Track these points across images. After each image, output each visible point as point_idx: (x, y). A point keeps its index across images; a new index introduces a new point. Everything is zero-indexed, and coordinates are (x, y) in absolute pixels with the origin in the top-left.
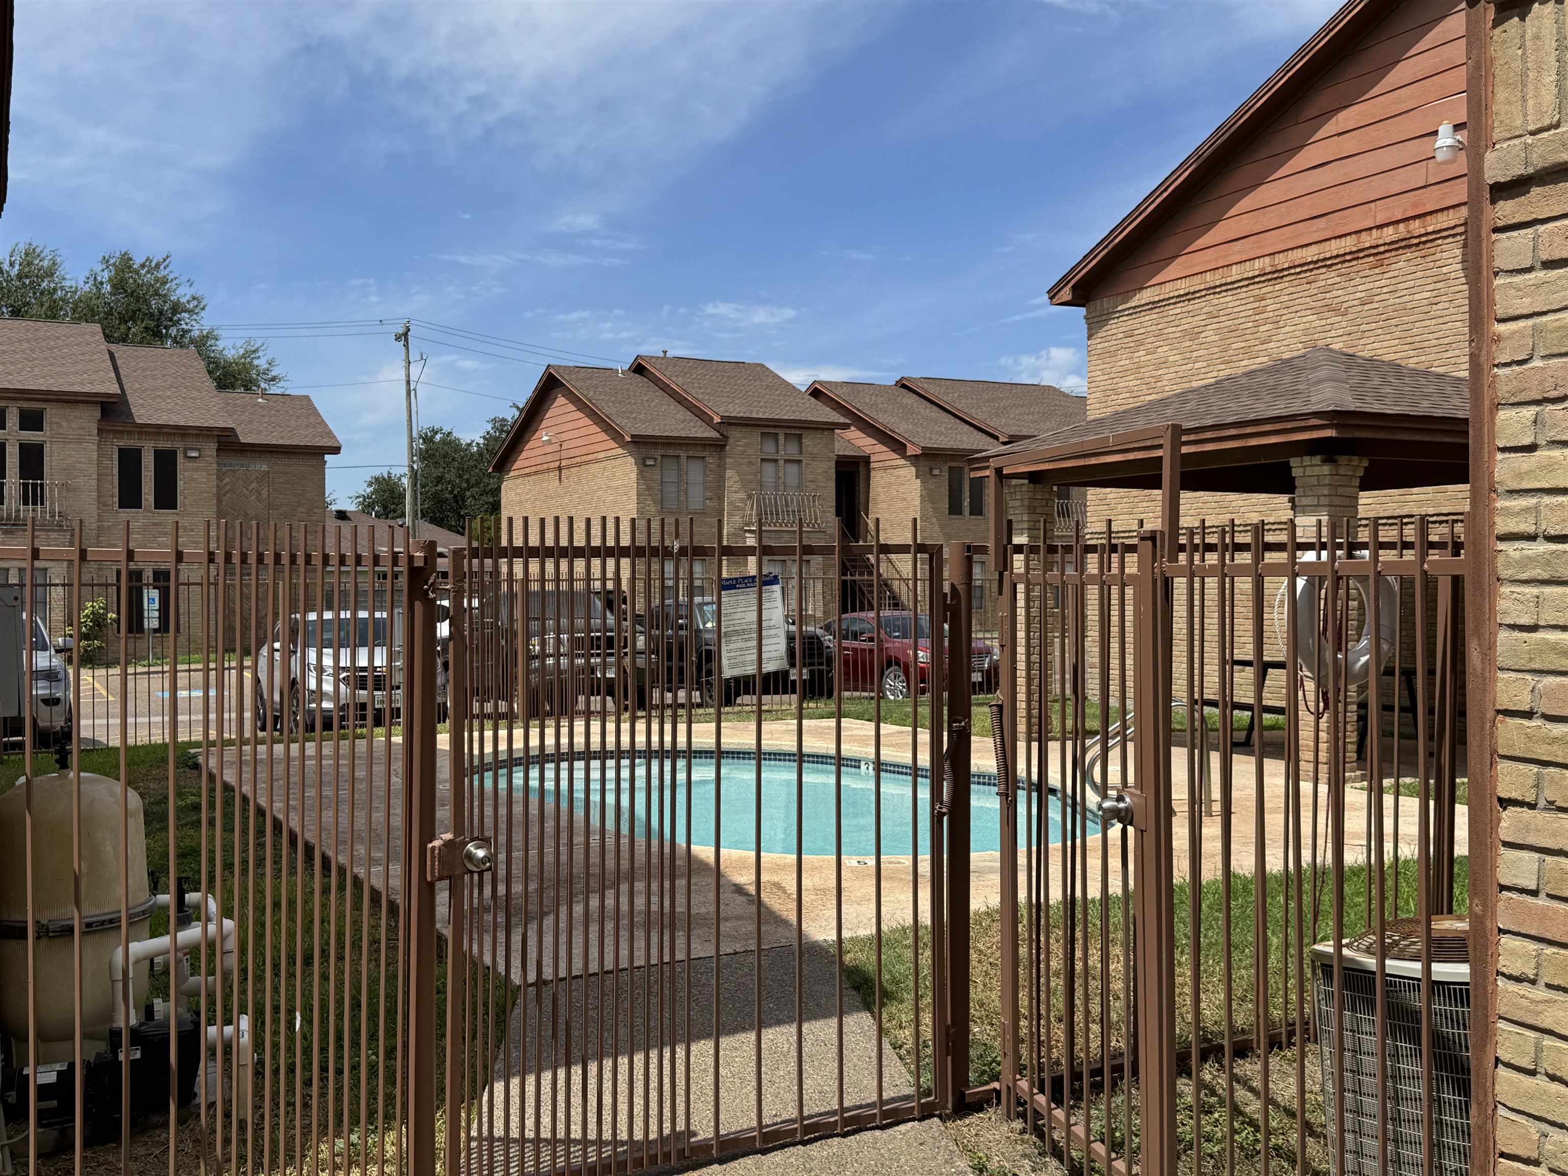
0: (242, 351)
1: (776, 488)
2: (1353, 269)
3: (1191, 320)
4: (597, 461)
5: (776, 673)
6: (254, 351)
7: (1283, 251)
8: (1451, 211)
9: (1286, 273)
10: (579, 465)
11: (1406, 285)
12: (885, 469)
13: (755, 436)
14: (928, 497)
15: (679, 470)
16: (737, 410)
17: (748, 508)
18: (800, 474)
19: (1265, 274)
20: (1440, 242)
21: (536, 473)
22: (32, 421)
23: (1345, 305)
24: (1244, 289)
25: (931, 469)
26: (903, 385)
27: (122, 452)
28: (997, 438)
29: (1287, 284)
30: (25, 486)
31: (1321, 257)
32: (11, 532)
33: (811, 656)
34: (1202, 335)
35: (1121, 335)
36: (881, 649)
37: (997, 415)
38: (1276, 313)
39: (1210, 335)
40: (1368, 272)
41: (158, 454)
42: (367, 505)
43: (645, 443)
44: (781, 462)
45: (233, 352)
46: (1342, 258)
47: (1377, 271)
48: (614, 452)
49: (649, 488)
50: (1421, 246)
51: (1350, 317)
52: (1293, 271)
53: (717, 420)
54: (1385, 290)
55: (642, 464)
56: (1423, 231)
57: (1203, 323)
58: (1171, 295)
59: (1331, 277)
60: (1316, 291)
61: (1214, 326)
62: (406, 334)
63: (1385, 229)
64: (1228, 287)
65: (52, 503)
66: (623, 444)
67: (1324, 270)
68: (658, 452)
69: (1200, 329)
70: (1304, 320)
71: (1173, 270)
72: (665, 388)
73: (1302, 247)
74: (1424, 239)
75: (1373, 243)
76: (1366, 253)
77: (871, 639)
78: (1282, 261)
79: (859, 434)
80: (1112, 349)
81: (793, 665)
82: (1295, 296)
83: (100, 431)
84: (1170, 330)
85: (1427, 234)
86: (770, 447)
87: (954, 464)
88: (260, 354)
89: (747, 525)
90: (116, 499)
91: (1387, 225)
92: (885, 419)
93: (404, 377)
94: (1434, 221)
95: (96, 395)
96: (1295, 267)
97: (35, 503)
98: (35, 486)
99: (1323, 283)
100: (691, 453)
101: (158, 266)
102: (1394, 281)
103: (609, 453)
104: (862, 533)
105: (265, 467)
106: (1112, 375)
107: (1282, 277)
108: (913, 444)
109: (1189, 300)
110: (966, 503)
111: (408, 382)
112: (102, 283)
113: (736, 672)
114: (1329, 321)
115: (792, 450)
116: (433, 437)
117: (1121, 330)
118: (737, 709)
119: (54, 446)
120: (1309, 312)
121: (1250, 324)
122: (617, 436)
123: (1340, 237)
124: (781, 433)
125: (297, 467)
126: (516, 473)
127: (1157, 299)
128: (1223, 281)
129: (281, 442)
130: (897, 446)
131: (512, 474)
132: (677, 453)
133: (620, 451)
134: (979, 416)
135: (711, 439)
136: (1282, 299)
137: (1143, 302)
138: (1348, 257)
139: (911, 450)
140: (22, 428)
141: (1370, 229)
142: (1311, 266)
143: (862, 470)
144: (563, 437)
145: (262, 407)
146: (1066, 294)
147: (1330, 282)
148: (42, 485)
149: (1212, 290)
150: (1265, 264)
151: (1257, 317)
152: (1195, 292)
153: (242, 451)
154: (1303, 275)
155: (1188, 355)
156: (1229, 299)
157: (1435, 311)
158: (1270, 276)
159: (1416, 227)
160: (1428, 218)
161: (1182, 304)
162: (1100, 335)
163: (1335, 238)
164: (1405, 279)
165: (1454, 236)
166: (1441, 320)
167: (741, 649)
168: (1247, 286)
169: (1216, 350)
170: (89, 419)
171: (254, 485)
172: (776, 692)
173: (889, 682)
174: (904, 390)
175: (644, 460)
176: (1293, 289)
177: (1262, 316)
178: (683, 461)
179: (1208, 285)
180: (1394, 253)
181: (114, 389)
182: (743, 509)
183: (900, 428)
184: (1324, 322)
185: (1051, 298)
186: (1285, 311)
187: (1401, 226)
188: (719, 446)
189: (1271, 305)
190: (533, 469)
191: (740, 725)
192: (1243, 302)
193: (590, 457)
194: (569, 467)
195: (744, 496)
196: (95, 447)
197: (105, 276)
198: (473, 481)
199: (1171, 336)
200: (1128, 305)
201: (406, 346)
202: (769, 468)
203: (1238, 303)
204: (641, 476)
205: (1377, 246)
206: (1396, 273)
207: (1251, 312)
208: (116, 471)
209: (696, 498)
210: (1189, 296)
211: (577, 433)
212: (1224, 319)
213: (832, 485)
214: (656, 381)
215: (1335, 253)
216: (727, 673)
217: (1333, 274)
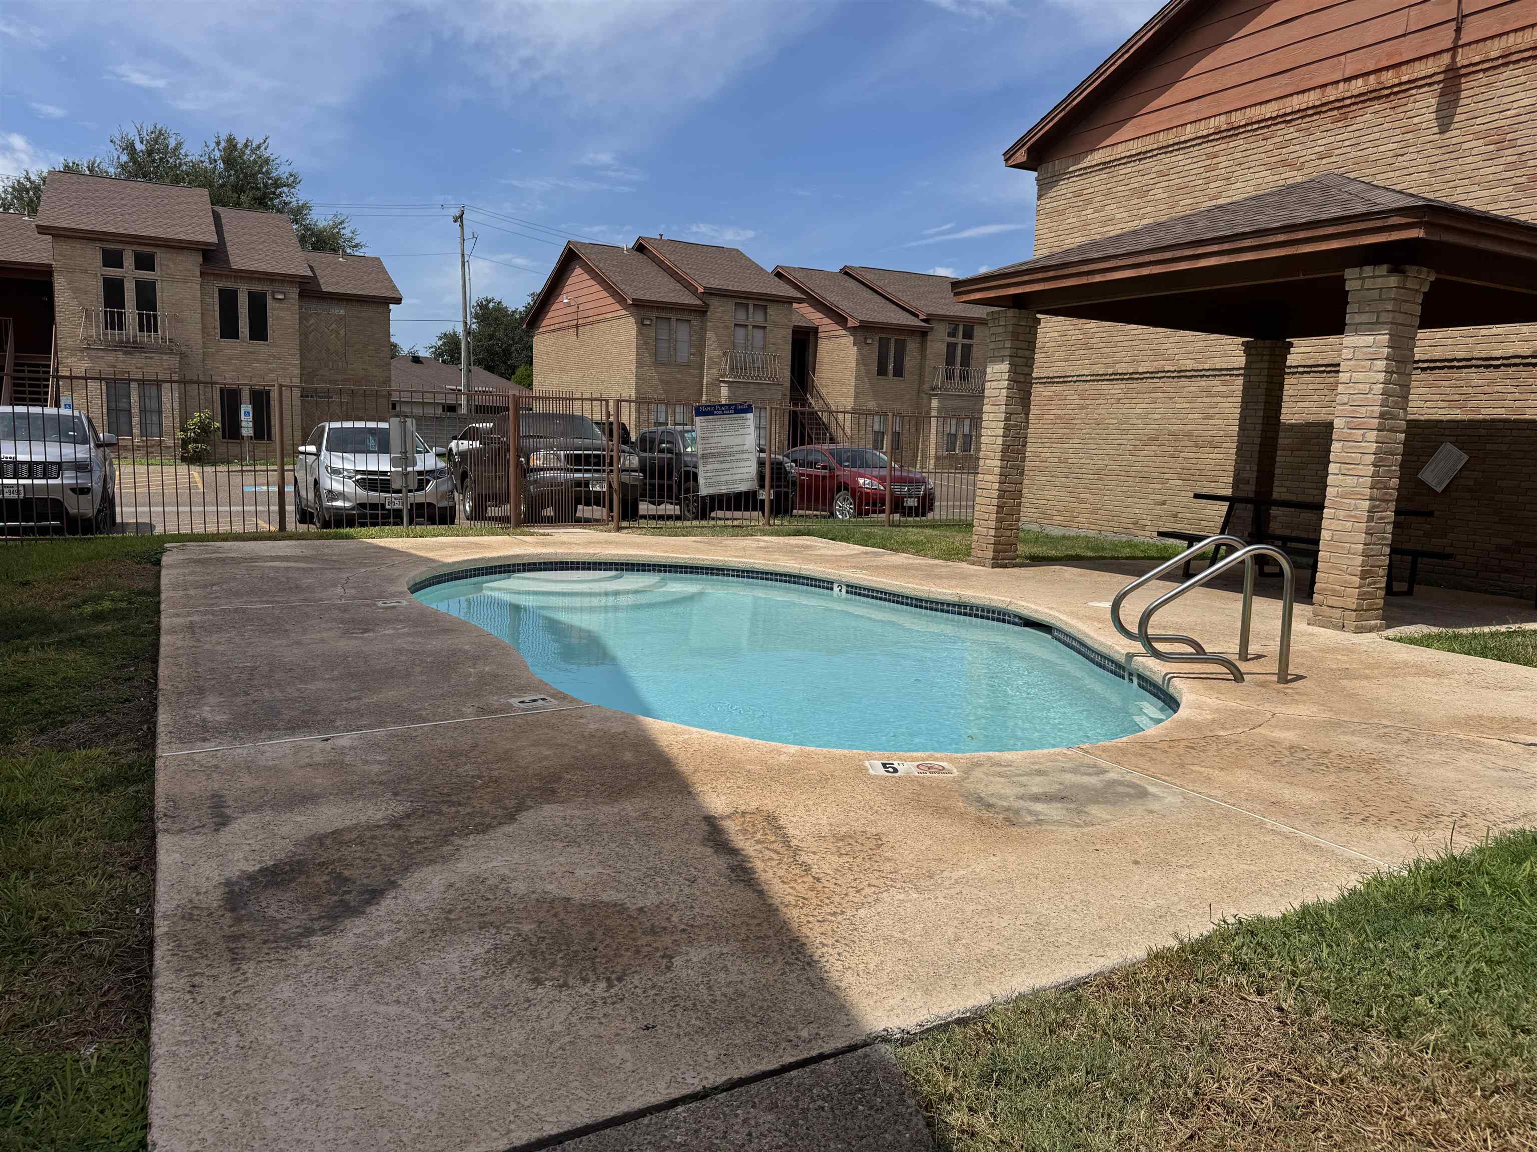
0: (331, 223)
1: (746, 348)
2: (1314, 124)
3: (1140, 179)
4: (606, 320)
5: (747, 494)
6: (341, 223)
7: (1241, 109)
8: (1431, 59)
9: (1241, 130)
10: (592, 323)
11: (1371, 137)
12: (829, 338)
13: (730, 305)
14: (862, 360)
15: (670, 330)
16: (715, 283)
17: (723, 363)
18: (765, 338)
19: (1220, 132)
20: (1414, 92)
21: (559, 329)
22: (145, 262)
23: (1301, 160)
24: (1197, 148)
25: (866, 339)
26: (846, 272)
27: (222, 292)
28: (917, 316)
29: (1242, 142)
30: (141, 316)
31: (1281, 113)
32: (130, 354)
33: (779, 479)
34: (1151, 193)
35: (1070, 195)
36: (832, 477)
37: (918, 299)
38: (1228, 170)
39: (1159, 193)
40: (1330, 126)
41: (252, 296)
42: (438, 353)
43: (644, 306)
44: (750, 328)
45: (325, 223)
46: (1303, 113)
47: (1340, 124)
48: (619, 313)
49: (646, 343)
50: (1392, 98)
51: (1306, 171)
52: (1249, 128)
53: (701, 290)
54: (1347, 143)
55: (641, 323)
56: (1396, 81)
57: (1152, 182)
58: (1123, 155)
59: (1289, 132)
60: (1272, 147)
61: (1163, 184)
62: (461, 217)
63: (1354, 82)
64: (1180, 146)
65: (164, 331)
66: (626, 307)
67: (1282, 126)
68: (654, 314)
69: (1149, 188)
70: (1257, 175)
71: (1128, 130)
72: (660, 264)
73: (1261, 103)
74: (1396, 89)
75: (1339, 96)
76: (1330, 106)
77: (824, 468)
78: (1238, 118)
79: (811, 309)
80: (1061, 208)
81: (762, 486)
82: (1249, 153)
83: (202, 274)
84: (1119, 189)
85: (1400, 84)
86: (741, 316)
87: (884, 336)
88: (345, 225)
89: (722, 376)
90: (218, 331)
91: (1356, 77)
92: (831, 298)
93: (460, 251)
94: (1410, 71)
95: (198, 243)
96: (1253, 123)
97: (149, 331)
98: (148, 316)
99: (1281, 139)
100: (679, 317)
101: (259, 147)
102: (1357, 134)
103: (615, 314)
104: (810, 388)
105: (342, 312)
106: (1059, 233)
107: (1237, 135)
108: (853, 317)
109: (1140, 160)
110: (891, 367)
111: (463, 255)
112: (215, 161)
113: (712, 491)
114: (1283, 176)
115: (759, 318)
116: (487, 305)
117: (1070, 190)
118: (712, 523)
119: (165, 284)
120: (1263, 168)
121: (1201, 182)
122: (620, 299)
123: (1303, 92)
124: (751, 302)
125: (367, 312)
126: (545, 329)
127: (1108, 159)
128: (1177, 140)
129: (355, 292)
130: (840, 319)
131: (541, 330)
132: (669, 315)
133: (624, 312)
134: (905, 298)
135: (696, 306)
136: (1236, 156)
137: (1094, 163)
138: (1310, 112)
139: (851, 323)
140: (138, 267)
141: (1337, 82)
142: (1269, 123)
143: (812, 338)
144: (580, 300)
145: (341, 264)
146: (1021, 156)
147: (1288, 137)
148: (155, 316)
149: (1164, 149)
150: (1221, 122)
151: (1208, 174)
152: (1147, 152)
153: (324, 298)
154: (1259, 132)
155: (1135, 212)
156: (1180, 157)
157: (1400, 162)
158: (1224, 134)
159: (1389, 77)
160: (1404, 68)
161: (1132, 164)
162: (1049, 195)
163: (1298, 93)
164: (1370, 131)
165: (1430, 85)
166: (1405, 172)
167: (717, 470)
168: (1200, 144)
169: (1163, 207)
170: (192, 264)
171: (334, 326)
172: (746, 509)
173: (839, 504)
174: (846, 277)
175: (642, 320)
176: (1248, 146)
177: (1213, 173)
178: (673, 322)
179: (1160, 145)
180: (1360, 106)
181: (214, 239)
182: (719, 364)
183: (844, 305)
184: (1276, 178)
185: (1007, 160)
186: (1238, 168)
187: (1372, 78)
188: (702, 312)
189: (1223, 162)
190: (557, 326)
191: (714, 539)
192: (1195, 160)
193: (601, 317)
194: (584, 325)
195: (721, 353)
196: (198, 287)
197: (217, 154)
198: (517, 338)
199: (1119, 194)
200: (1079, 166)
201: (462, 226)
202: (741, 332)
203: (1190, 161)
204: (640, 333)
205: (1344, 99)
206: (1361, 126)
207: (1202, 170)
208: (217, 308)
209: (683, 353)
210: (1140, 156)
211: (590, 298)
212: (1174, 177)
213: (789, 347)
214: (654, 259)
215: (1297, 108)
216: (704, 491)
217: (1292, 129)
